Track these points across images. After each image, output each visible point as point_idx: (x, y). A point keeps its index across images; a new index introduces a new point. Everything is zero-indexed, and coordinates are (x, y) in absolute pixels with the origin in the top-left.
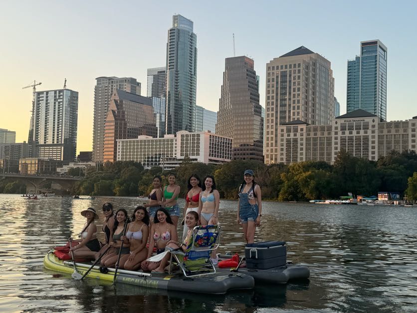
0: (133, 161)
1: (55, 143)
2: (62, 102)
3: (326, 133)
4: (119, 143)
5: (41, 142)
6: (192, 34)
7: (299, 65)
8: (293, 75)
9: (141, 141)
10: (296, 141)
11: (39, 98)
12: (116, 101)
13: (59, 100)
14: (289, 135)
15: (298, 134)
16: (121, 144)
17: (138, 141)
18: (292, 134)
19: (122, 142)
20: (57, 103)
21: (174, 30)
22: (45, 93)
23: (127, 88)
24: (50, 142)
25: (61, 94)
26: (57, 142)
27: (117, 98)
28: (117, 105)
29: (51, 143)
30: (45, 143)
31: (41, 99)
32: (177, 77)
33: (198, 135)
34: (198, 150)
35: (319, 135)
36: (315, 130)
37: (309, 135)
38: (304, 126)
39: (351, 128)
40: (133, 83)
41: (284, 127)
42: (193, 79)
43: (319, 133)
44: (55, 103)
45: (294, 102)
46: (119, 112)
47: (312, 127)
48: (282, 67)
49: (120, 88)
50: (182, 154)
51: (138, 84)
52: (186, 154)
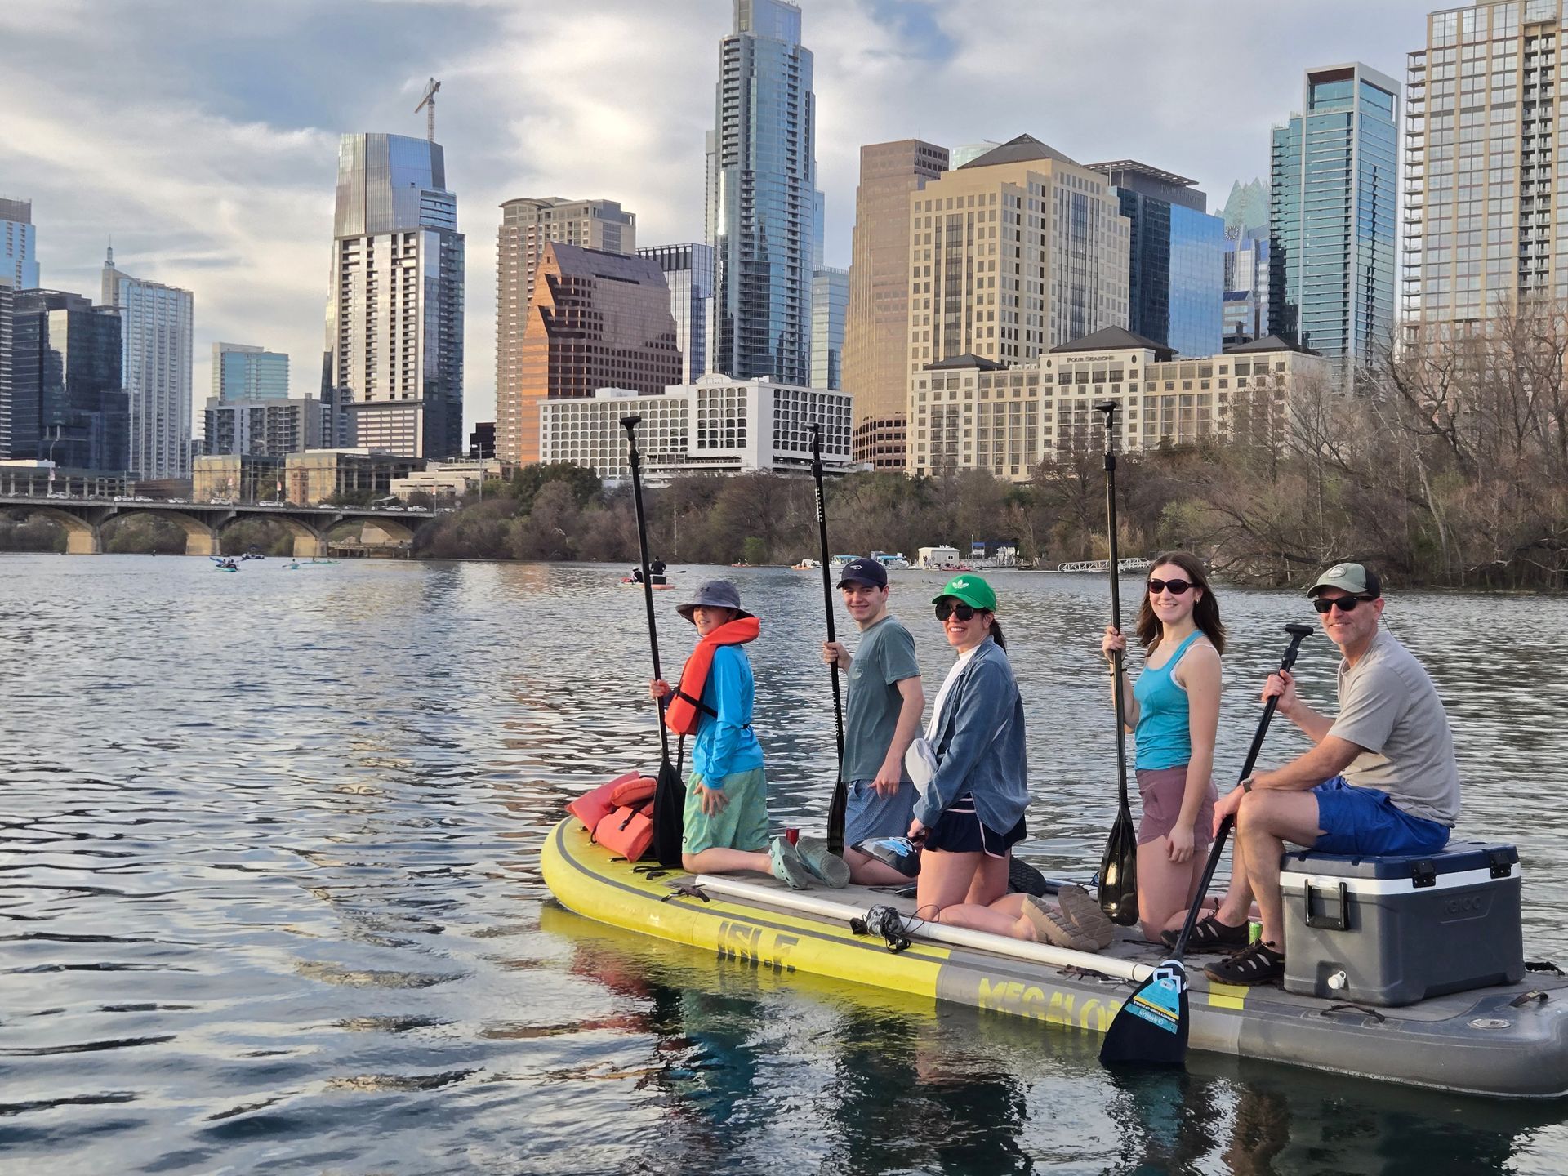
0: (574, 463)
1: (398, 397)
2: (415, 268)
3: (1025, 390)
4: (545, 410)
5: (357, 394)
6: (798, 48)
7: (993, 197)
8: (977, 225)
9: (603, 406)
10: (953, 411)
11: (346, 256)
12: (551, 280)
13: (407, 263)
14: (938, 397)
15: (960, 393)
16: (549, 414)
17: (594, 406)
18: (945, 393)
19: (555, 408)
20: (400, 272)
21: (738, 40)
22: (364, 240)
23: (590, 236)
24: (381, 394)
25: (412, 242)
26: (405, 396)
27: (555, 271)
28: (555, 292)
29: (387, 399)
30: (368, 398)
31: (352, 259)
32: (747, 191)
33: (742, 391)
34: (742, 433)
35: (1009, 397)
36: (1000, 383)
37: (985, 395)
38: (973, 373)
39: (1082, 378)
40: (611, 216)
41: (928, 376)
42: (799, 193)
43: (1008, 391)
44: (393, 272)
45: (980, 301)
46: (559, 313)
47: (993, 375)
48: (949, 202)
49: (570, 233)
50: (701, 445)
51: (627, 218)
52: (713, 444)
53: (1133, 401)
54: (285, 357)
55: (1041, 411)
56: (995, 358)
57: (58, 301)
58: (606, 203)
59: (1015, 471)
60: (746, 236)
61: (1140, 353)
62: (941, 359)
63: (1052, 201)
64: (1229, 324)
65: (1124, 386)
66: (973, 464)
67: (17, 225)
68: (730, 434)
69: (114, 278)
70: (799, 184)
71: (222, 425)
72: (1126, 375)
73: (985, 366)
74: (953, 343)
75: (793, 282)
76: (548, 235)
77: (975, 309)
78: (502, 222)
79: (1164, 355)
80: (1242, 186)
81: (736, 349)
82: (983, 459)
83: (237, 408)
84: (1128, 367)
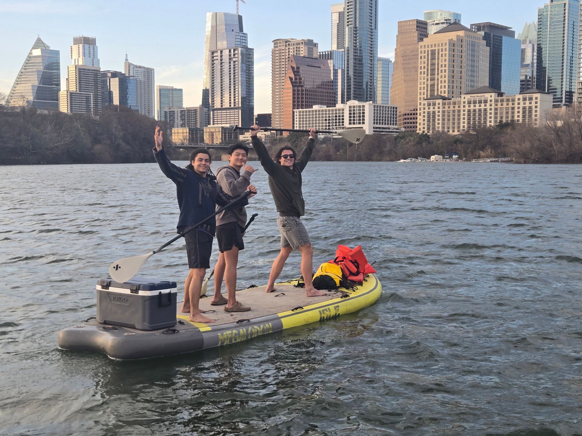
1: (232, 106)
2: (237, 61)
3: (457, 106)
4: (297, 112)
5: (217, 105)
7: (446, 44)
8: (440, 53)
9: (316, 111)
10: (434, 112)
11: (213, 57)
12: (293, 68)
13: (234, 59)
14: (429, 109)
15: (436, 107)
16: (298, 114)
17: (313, 111)
18: (431, 107)
19: (300, 112)
20: (232, 62)
22: (219, 52)
23: (303, 52)
24: (226, 105)
25: (236, 52)
26: (235, 105)
27: (294, 65)
28: (294, 72)
29: (228, 106)
30: (222, 106)
31: (215, 58)
32: (356, 34)
33: (364, 106)
34: (363, 120)
35: (452, 108)
36: (449, 104)
37: (444, 108)
38: (440, 101)
39: (475, 102)
40: (311, 44)
41: (426, 102)
42: (373, 34)
43: (452, 106)
44: (230, 63)
45: (441, 77)
46: (296, 79)
47: (447, 101)
48: (432, 45)
49: (297, 51)
50: (350, 124)
51: (316, 45)
52: (354, 123)
53: (491, 109)
54: (181, 90)
55: (462, 113)
56: (446, 95)
57: (115, 75)
58: (308, 40)
59: (453, 131)
60: (355, 49)
61: (493, 94)
62: (429, 97)
63: (464, 44)
64: (522, 75)
65: (488, 105)
66: (440, 129)
67: (91, 46)
68: (360, 120)
69: (129, 65)
70: (373, 31)
71: (170, 116)
72: (489, 101)
73: (444, 98)
74: (432, 90)
75: (371, 64)
76: (289, 52)
77: (440, 79)
78: (273, 47)
79: (501, 94)
80: (528, 24)
81: (352, 89)
82: (443, 128)
83: (176, 110)
84: (489, 99)
